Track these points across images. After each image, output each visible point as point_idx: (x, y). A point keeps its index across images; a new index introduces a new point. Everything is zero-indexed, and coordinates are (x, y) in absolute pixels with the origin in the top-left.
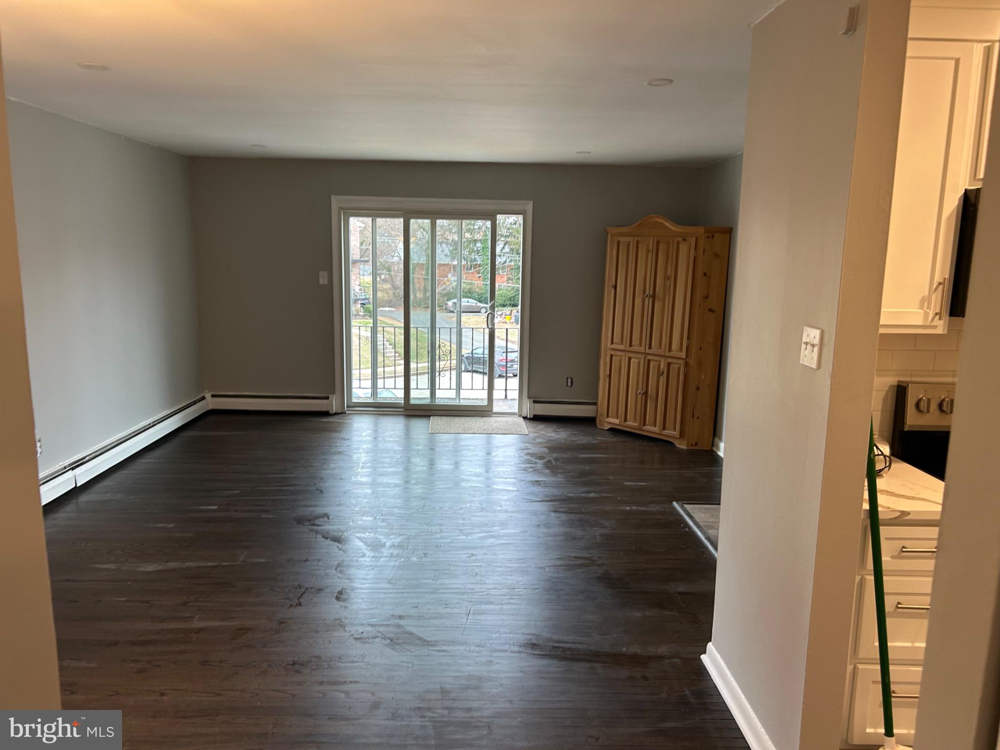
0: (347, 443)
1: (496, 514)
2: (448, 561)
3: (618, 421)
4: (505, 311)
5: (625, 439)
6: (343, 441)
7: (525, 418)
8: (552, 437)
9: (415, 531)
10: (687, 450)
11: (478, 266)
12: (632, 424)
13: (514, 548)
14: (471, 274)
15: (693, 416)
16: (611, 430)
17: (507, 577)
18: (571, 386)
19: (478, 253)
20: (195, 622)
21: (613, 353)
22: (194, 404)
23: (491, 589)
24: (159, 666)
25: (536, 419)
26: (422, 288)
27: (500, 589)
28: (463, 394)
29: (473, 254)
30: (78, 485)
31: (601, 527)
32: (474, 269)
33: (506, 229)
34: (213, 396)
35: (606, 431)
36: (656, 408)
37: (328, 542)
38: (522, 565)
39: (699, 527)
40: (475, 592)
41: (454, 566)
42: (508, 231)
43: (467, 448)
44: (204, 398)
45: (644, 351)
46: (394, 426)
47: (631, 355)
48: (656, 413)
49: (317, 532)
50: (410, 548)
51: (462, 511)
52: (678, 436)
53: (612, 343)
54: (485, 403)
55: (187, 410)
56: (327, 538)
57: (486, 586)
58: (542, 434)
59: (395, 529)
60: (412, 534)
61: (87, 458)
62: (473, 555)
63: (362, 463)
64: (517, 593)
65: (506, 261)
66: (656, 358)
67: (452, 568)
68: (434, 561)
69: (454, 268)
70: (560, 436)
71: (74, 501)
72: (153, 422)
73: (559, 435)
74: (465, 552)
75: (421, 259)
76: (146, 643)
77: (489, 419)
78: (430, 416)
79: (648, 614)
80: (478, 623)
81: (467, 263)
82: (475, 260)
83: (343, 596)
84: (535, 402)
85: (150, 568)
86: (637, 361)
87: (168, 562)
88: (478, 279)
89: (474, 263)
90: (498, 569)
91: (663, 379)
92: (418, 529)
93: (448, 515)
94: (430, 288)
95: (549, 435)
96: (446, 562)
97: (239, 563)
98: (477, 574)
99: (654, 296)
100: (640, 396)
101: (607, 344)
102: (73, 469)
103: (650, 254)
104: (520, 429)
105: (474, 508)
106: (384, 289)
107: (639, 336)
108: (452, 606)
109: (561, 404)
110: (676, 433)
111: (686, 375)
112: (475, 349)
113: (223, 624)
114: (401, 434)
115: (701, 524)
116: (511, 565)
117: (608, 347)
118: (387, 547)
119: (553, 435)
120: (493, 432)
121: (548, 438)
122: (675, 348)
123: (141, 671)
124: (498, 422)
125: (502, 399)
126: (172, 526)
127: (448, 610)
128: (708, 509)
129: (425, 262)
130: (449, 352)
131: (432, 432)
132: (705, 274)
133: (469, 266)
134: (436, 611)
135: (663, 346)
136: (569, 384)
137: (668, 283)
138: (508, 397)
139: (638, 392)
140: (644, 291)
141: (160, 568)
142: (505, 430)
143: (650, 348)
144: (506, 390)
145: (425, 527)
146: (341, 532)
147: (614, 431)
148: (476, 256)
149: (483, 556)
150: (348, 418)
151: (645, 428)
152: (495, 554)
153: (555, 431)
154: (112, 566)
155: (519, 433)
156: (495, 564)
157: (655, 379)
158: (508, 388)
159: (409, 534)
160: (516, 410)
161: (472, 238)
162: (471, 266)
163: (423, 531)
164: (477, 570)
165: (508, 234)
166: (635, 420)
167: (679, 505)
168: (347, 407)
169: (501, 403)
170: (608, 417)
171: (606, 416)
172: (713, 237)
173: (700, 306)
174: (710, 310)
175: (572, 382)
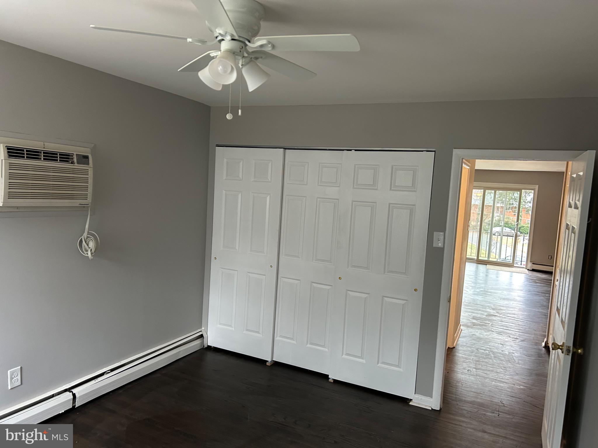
7: (528, 270)
11: (514, 208)
14: (509, 213)
18: (551, 259)
19: (515, 200)
25: (534, 270)
26: (476, 219)
29: (511, 200)
32: (511, 209)
43: (502, 275)
54: (511, 262)
58: (535, 275)
69: (497, 208)
73: (542, 276)
75: (477, 202)
77: (511, 268)
82: (513, 204)
84: (533, 264)
88: (513, 216)
89: (512, 206)
94: (480, 219)
109: (545, 266)
112: (508, 257)
119: (539, 276)
120: (514, 272)
124: (516, 269)
129: (479, 204)
131: (487, 270)
133: (508, 208)
136: (550, 258)
142: (518, 272)
148: (514, 202)
155: (525, 273)
160: (525, 267)
162: (509, 207)
175: (551, 257)
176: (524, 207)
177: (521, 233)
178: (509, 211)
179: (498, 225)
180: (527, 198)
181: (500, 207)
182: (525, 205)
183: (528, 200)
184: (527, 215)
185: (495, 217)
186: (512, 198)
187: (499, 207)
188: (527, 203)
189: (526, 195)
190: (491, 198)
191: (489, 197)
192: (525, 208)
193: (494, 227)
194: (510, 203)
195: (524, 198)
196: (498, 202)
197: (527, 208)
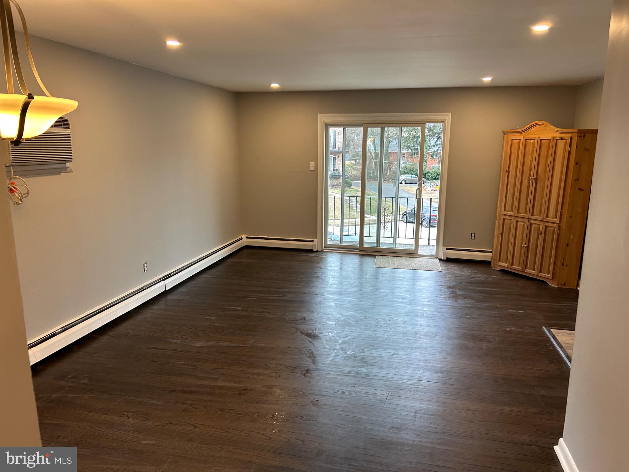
0: (322, 271)
1: (413, 326)
2: (377, 357)
3: (507, 265)
4: (436, 183)
5: (511, 278)
6: (320, 270)
7: (440, 260)
8: (458, 274)
9: (358, 333)
10: (558, 288)
12: (517, 268)
13: (423, 352)
15: (563, 264)
16: (501, 271)
17: (417, 372)
20: (220, 382)
21: (505, 217)
22: (236, 242)
23: (405, 379)
24: (196, 408)
25: (449, 260)
27: (411, 380)
28: (399, 241)
29: (416, 145)
30: (167, 290)
31: (488, 342)
33: (439, 129)
34: (247, 238)
35: (498, 272)
36: (535, 258)
37: (303, 336)
38: (427, 364)
39: (561, 347)
40: (393, 380)
41: (381, 360)
42: (440, 130)
43: (398, 278)
44: (242, 239)
45: (528, 217)
46: (352, 261)
47: (518, 219)
48: (535, 261)
49: (297, 329)
50: (353, 345)
51: (390, 323)
52: (551, 278)
53: (505, 210)
54: (413, 248)
55: (232, 245)
56: (303, 334)
57: (402, 377)
58: (452, 272)
59: (346, 331)
60: (356, 336)
61: (173, 274)
62: (395, 354)
63: (330, 285)
64: (422, 384)
65: (438, 149)
66: (537, 222)
67: (380, 362)
68: (368, 356)
69: (403, 155)
70: (464, 274)
71: (164, 299)
72: (211, 253)
73: (464, 272)
74: (390, 352)
76: (191, 392)
77: (416, 259)
78: (376, 255)
79: (516, 409)
80: (394, 402)
81: (412, 151)
83: (308, 375)
84: (447, 249)
85: (199, 344)
86: (522, 223)
87: (209, 341)
89: (417, 151)
90: (411, 366)
91: (541, 238)
92: (361, 332)
93: (381, 325)
95: (456, 272)
96: (376, 358)
97: (249, 346)
98: (396, 368)
99: (536, 179)
100: (523, 249)
101: (501, 211)
102: (164, 280)
103: (535, 149)
104: (436, 267)
105: (398, 321)
106: (358, 169)
107: (525, 206)
108: (377, 388)
109: (466, 251)
110: (549, 276)
111: (558, 235)
113: (235, 385)
114: (356, 267)
115: (563, 345)
116: (420, 364)
117: (502, 213)
118: (339, 343)
119: (459, 272)
120: (417, 269)
121: (455, 274)
122: (551, 216)
123: (185, 410)
124: (421, 262)
125: (426, 245)
126: (214, 318)
127: (374, 391)
128: (569, 334)
130: (391, 213)
131: (376, 266)
132: (577, 163)
133: (413, 153)
134: (367, 391)
135: (542, 214)
136: (473, 238)
137: (548, 169)
138: (430, 244)
139: (523, 245)
140: (530, 175)
141: (204, 345)
142: (426, 267)
143: (532, 215)
144: (429, 239)
145: (365, 331)
146: (312, 330)
147: (504, 272)
149: (401, 356)
150: (324, 254)
151: (527, 270)
152: (410, 355)
153: (461, 270)
154: (178, 341)
155: (435, 270)
156: (409, 362)
157: (536, 236)
158: (430, 238)
159: (354, 335)
160: (434, 254)
161: (416, 135)
162: (415, 153)
163: (363, 334)
164: (396, 365)
165: (440, 132)
166: (519, 265)
167: (547, 329)
168: (325, 247)
169: (425, 248)
170: (499, 261)
171: (498, 261)
172: (584, 136)
173: (571, 186)
174: (580, 189)
175: (475, 237)
176: (429, 151)
177: (427, 179)
178: (414, 157)
179: (404, 173)
180: (431, 142)
181: (406, 154)
182: (429, 150)
183: (432, 144)
184: (432, 159)
185: (401, 164)
186: (416, 142)
187: (404, 153)
188: (432, 147)
189: (430, 139)
190: (396, 143)
191: (394, 144)
192: (430, 153)
193: (400, 175)
194: (415, 149)
195: (428, 142)
196: (404, 148)
197: (432, 152)
